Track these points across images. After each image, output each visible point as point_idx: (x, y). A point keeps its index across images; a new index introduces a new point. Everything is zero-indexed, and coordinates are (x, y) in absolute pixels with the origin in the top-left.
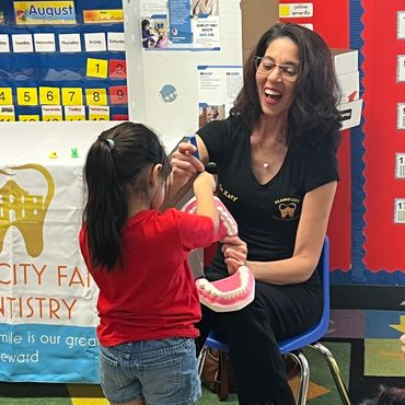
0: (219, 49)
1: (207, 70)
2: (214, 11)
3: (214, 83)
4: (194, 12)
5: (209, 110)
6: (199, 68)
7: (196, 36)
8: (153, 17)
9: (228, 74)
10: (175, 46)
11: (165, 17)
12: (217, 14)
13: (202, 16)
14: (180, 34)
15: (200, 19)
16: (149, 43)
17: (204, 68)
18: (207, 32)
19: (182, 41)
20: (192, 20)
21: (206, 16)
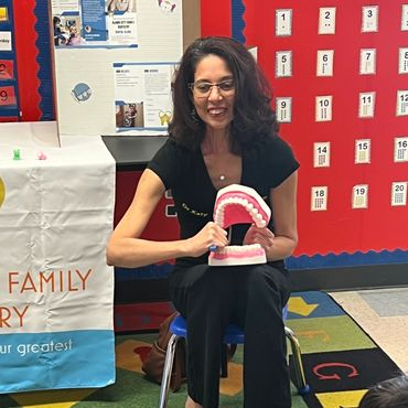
0: (136, 46)
1: (124, 68)
2: (131, 7)
3: (132, 80)
4: (109, 9)
5: (126, 108)
6: (115, 65)
7: (111, 33)
8: (65, 14)
9: (147, 71)
10: (88, 43)
11: (77, 14)
12: (134, 10)
13: (118, 12)
14: (94, 31)
15: (115, 16)
16: (60, 41)
17: (121, 65)
18: (123, 29)
19: (96, 39)
20: (107, 17)
21: (122, 13)
